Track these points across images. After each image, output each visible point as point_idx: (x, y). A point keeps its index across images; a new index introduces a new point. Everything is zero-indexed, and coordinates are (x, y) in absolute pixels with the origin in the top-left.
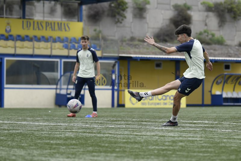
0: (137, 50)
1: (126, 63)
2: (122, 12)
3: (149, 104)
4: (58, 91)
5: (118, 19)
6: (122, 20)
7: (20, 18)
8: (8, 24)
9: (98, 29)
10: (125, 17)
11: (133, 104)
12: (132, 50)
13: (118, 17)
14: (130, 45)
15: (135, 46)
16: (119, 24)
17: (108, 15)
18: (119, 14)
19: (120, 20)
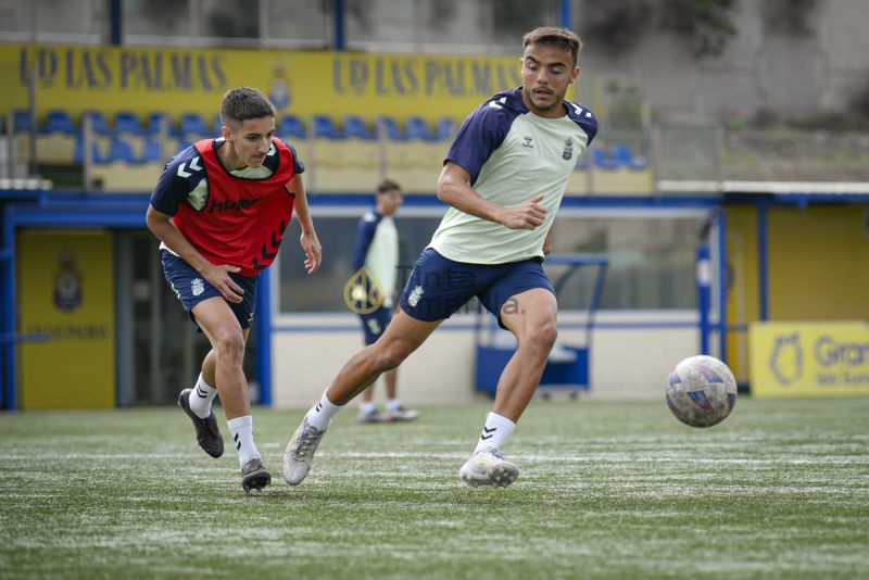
0: (786, 165)
1: (750, 217)
2: (717, 11)
3: (848, 380)
4: (485, 338)
5: (705, 41)
6: (722, 42)
7: (325, 49)
8: (279, 73)
9: (624, 81)
10: (732, 32)
11: (784, 381)
12: (766, 165)
13: (702, 30)
14: (755, 144)
15: (779, 148)
16: (709, 62)
17: (664, 26)
18: (707, 18)
19: (713, 43)
